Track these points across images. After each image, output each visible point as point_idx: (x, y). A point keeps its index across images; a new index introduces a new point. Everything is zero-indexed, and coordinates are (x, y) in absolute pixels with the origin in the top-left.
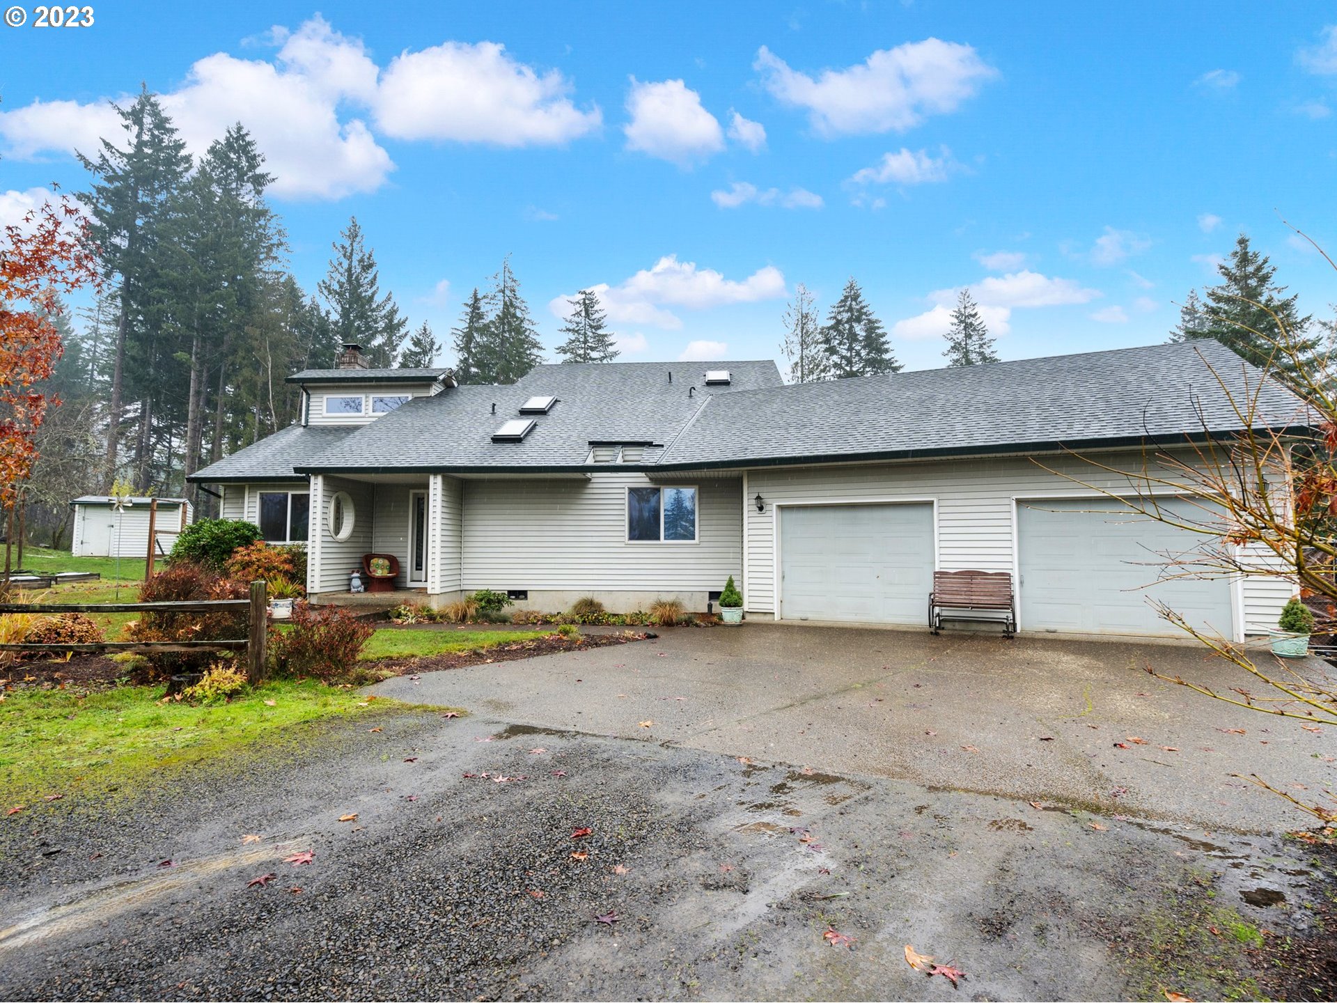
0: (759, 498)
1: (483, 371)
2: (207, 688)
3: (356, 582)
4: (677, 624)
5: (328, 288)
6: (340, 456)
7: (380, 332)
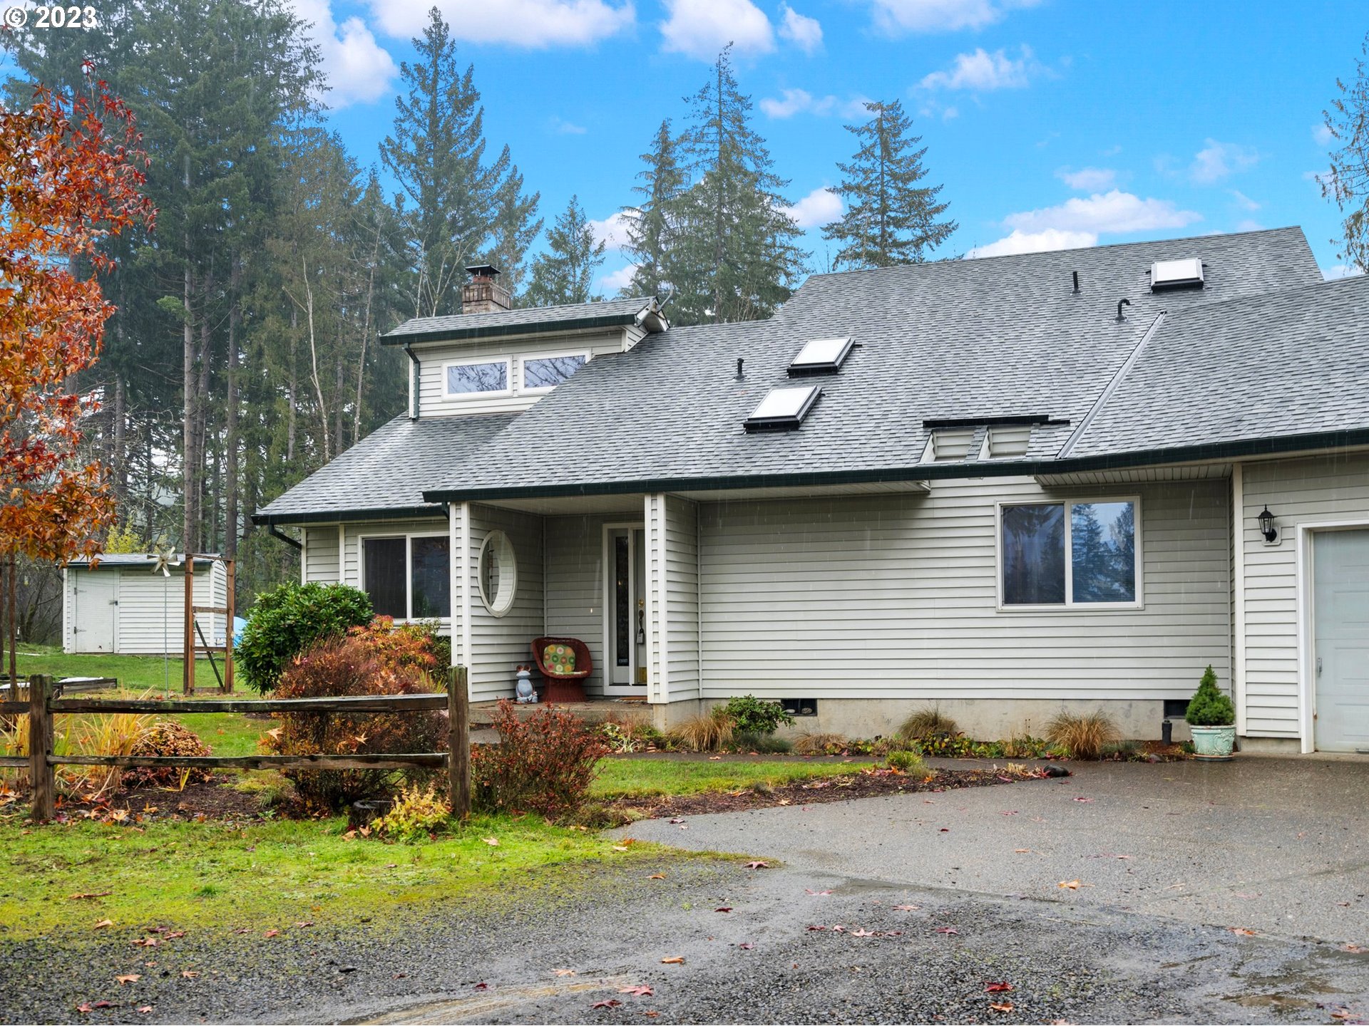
0: (1266, 515)
1: (681, 286)
2: (402, 819)
3: (524, 686)
4: (1104, 757)
5: (397, 150)
6: (492, 468)
7: (491, 227)
